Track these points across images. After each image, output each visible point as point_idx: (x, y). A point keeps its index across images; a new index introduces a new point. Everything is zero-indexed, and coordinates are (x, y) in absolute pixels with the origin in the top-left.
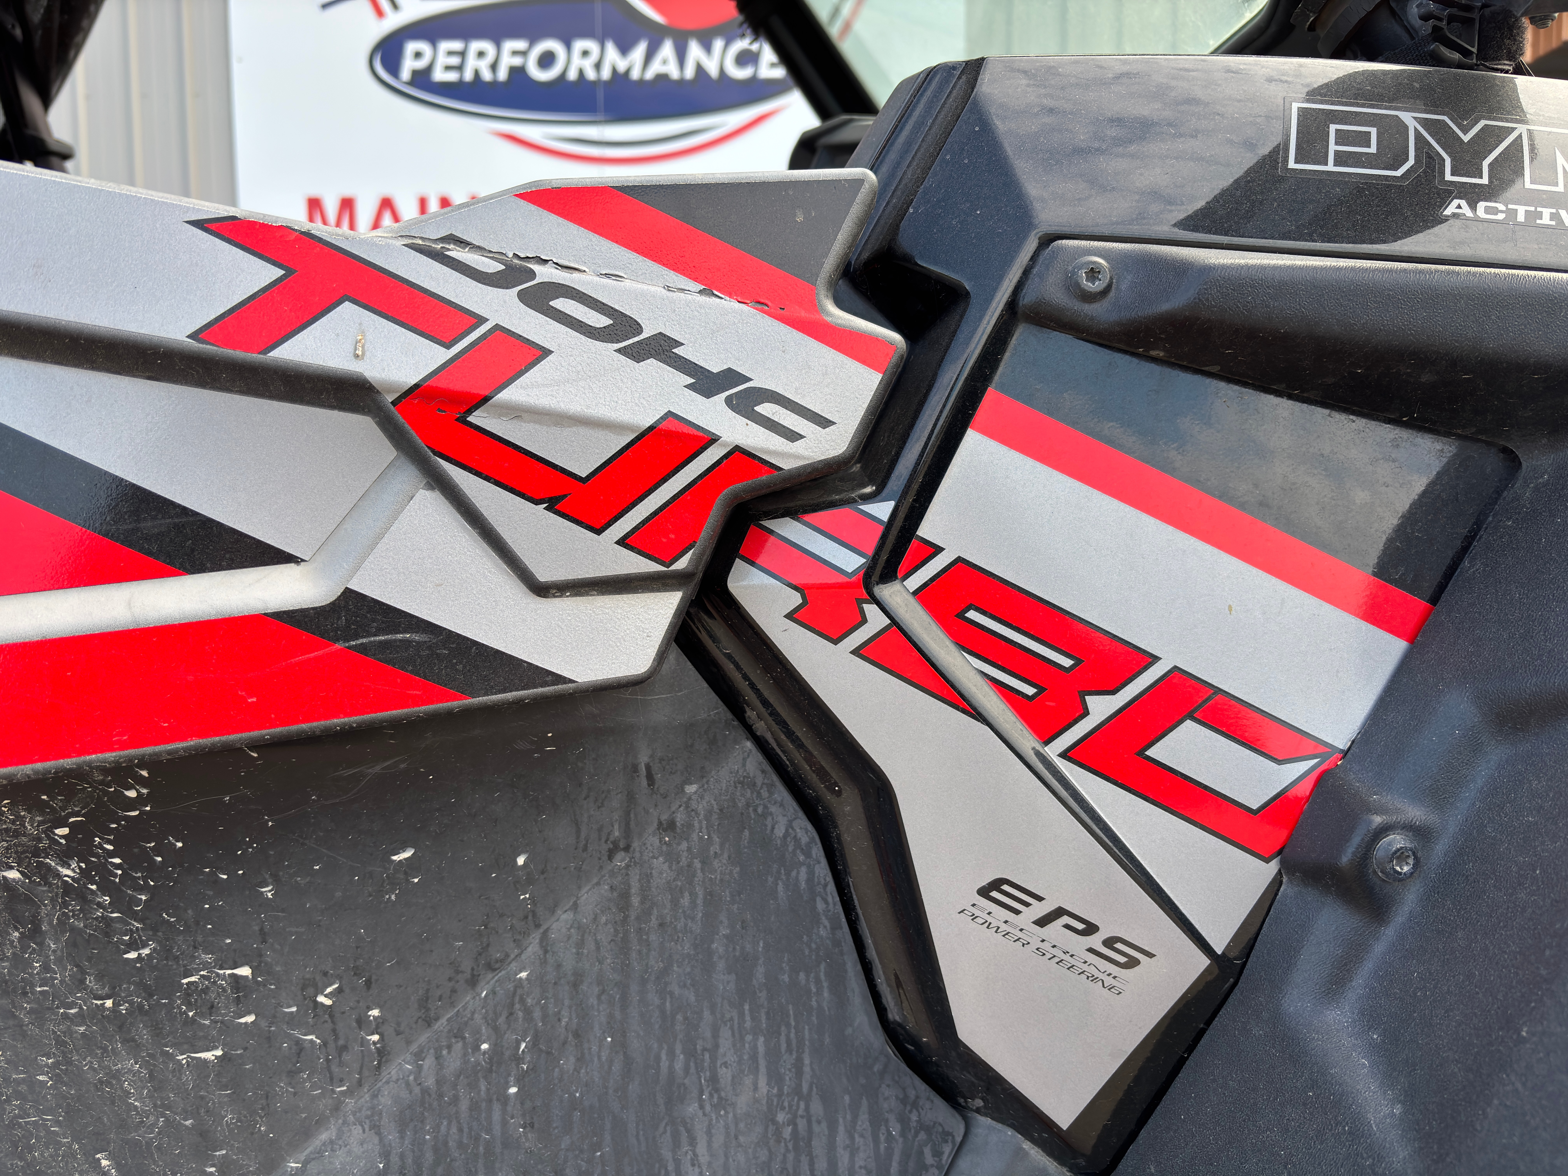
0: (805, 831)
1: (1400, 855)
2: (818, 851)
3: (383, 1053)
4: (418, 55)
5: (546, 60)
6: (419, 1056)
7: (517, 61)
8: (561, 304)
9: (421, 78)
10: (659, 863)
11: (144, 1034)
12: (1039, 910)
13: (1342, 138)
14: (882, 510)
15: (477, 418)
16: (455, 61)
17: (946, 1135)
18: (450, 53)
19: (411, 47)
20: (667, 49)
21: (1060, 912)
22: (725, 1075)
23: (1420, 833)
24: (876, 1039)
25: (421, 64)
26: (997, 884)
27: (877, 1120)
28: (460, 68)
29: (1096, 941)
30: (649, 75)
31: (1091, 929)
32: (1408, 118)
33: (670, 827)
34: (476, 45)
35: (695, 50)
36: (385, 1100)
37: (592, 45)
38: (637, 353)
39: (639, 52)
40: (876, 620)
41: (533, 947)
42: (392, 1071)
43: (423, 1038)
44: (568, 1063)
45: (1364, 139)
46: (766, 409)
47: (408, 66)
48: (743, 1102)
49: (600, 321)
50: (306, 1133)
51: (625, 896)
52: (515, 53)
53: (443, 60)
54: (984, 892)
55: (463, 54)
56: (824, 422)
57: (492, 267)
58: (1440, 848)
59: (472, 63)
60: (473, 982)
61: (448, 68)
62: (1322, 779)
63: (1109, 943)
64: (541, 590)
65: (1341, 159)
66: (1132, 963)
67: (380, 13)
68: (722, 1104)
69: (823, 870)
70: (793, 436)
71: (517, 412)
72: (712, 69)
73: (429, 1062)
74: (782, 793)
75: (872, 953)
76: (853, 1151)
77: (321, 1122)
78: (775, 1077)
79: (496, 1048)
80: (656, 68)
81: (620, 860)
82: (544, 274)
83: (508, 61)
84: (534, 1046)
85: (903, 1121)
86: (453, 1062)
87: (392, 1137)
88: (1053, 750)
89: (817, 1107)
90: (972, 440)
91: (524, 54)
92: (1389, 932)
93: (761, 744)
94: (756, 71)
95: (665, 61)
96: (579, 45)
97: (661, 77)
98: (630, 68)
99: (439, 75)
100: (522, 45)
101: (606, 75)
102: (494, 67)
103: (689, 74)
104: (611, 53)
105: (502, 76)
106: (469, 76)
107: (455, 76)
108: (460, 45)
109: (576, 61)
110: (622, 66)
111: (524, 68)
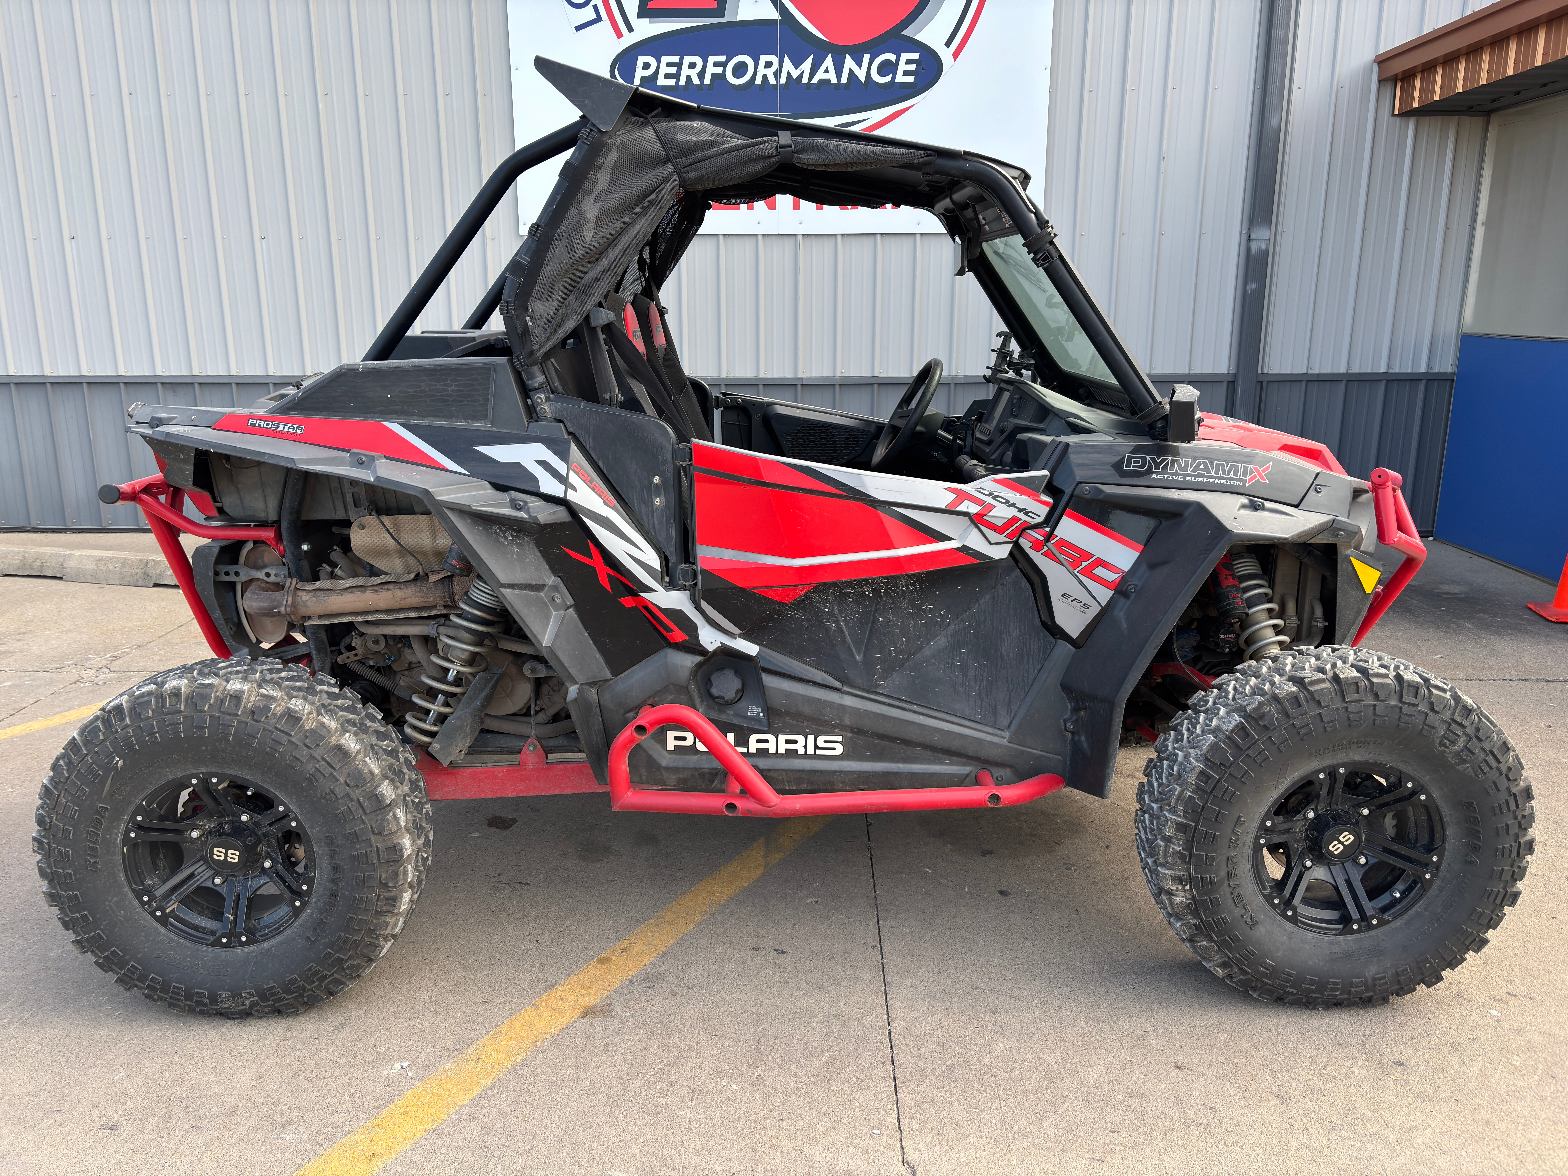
0: (1028, 586)
1: (1132, 589)
2: (1030, 589)
3: (949, 623)
4: (646, 66)
5: (739, 70)
6: (955, 625)
7: (719, 70)
8: (998, 499)
10: (1001, 591)
11: (915, 617)
12: (1072, 599)
13: (1135, 462)
14: (1048, 530)
15: (984, 518)
16: (673, 70)
17: (1052, 643)
18: (669, 65)
19: (641, 60)
20: (829, 62)
21: (1075, 599)
22: (1011, 631)
23: (1136, 585)
24: (1039, 624)
25: (649, 72)
26: (1064, 594)
27: (1039, 640)
28: (677, 76)
29: (1082, 604)
30: (815, 81)
31: (1081, 602)
32: (1148, 457)
33: (1003, 584)
34: (688, 59)
35: (849, 63)
36: (949, 633)
37: (774, 59)
38: (1010, 506)
39: (807, 65)
40: (1046, 548)
41: (977, 605)
42: (950, 627)
43: (956, 621)
44: (982, 627)
45: (1138, 462)
46: (1030, 514)
47: (639, 74)
48: (1014, 635)
49: (1004, 501)
50: (935, 637)
51: (994, 597)
52: (716, 64)
53: (664, 70)
54: (1062, 596)
55: (679, 65)
56: (1039, 516)
57: (987, 493)
58: (1139, 587)
59: (685, 72)
60: (966, 612)
61: (667, 76)
62: (1123, 578)
63: (1084, 605)
64: (991, 544)
65: (1134, 467)
66: (1088, 608)
67: (619, 35)
68: (1010, 635)
69: (1031, 593)
70: (1034, 518)
71: (991, 516)
72: (861, 75)
73: (957, 626)
74: (1024, 579)
75: (1040, 608)
76: (1034, 645)
77: (938, 636)
78: (1020, 631)
79: (969, 624)
80: (820, 75)
81: (993, 590)
82: (996, 494)
83: (711, 70)
84: (976, 624)
85: (1044, 640)
86: (961, 626)
87: (950, 639)
88: (1075, 571)
89: (1028, 637)
90: (1064, 517)
91: (724, 65)
92: (1130, 601)
93: (1021, 570)
94: (894, 78)
95: (827, 71)
96: (764, 59)
97: (825, 82)
98: (801, 76)
99: (661, 81)
100: (722, 58)
101: (783, 80)
102: (701, 75)
103: (844, 80)
104: (788, 65)
105: (707, 81)
106: (683, 81)
107: (672, 82)
108: (676, 59)
109: (762, 71)
110: (795, 74)
111: (723, 75)
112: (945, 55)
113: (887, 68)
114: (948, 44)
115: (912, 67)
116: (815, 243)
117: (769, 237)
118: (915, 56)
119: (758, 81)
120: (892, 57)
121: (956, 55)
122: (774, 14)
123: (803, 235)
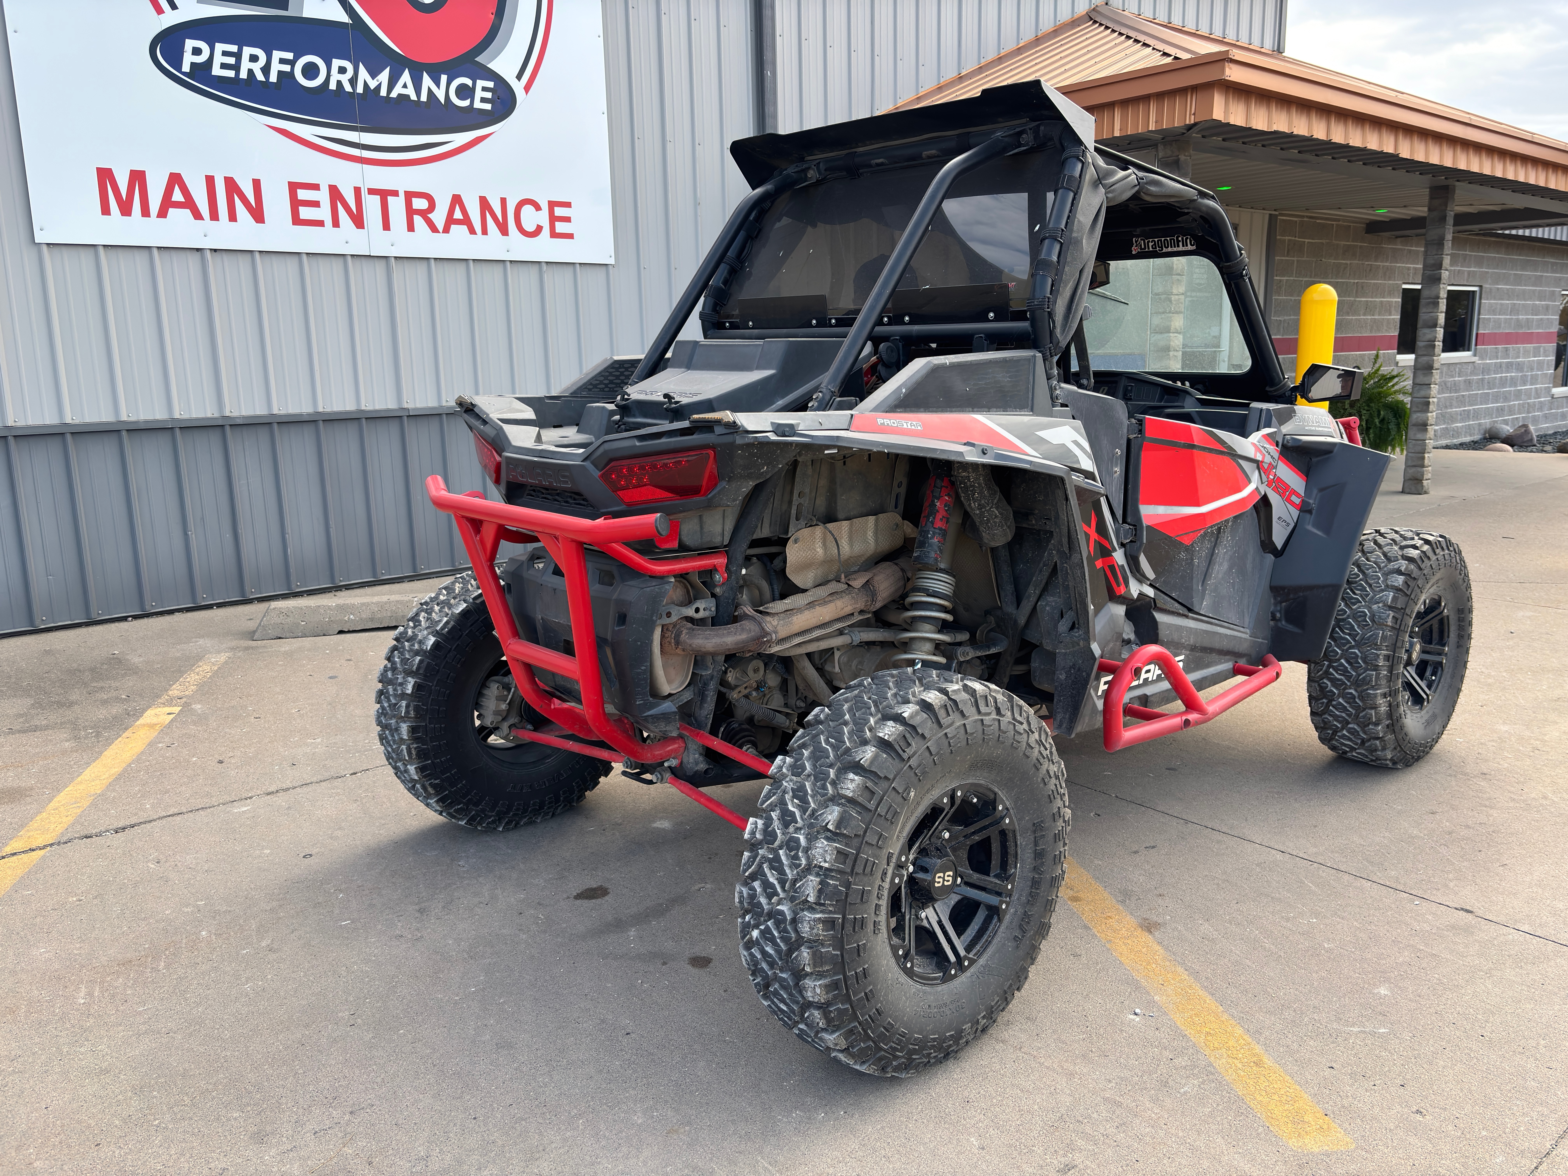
4: (197, 51)
5: (310, 72)
7: (287, 68)
9: (201, 71)
16: (231, 60)
18: (225, 54)
19: (190, 44)
20: (406, 77)
25: (201, 59)
28: (236, 67)
30: (394, 94)
34: (247, 51)
35: (427, 81)
37: (348, 65)
39: (384, 77)
47: (188, 59)
52: (282, 61)
53: (218, 59)
55: (238, 56)
59: (246, 65)
61: (224, 66)
66: (1288, 526)
67: (159, 10)
72: (440, 95)
80: (398, 90)
83: (276, 67)
91: (292, 63)
92: (1313, 516)
94: (472, 102)
95: (405, 86)
96: (336, 63)
97: (403, 98)
98: (379, 87)
99: (216, 71)
100: (289, 56)
101: (360, 89)
102: (266, 70)
103: (424, 98)
104: (363, 74)
105: (273, 78)
106: (243, 75)
107: (231, 74)
108: (234, 48)
109: (335, 77)
110: (373, 84)
111: (291, 74)
112: (518, 87)
113: (465, 92)
114: (519, 77)
115: (489, 95)
116: (408, 266)
117: (358, 257)
118: (491, 84)
119: (333, 86)
120: (469, 82)
121: (527, 88)
122: (343, 17)
123: (395, 257)
